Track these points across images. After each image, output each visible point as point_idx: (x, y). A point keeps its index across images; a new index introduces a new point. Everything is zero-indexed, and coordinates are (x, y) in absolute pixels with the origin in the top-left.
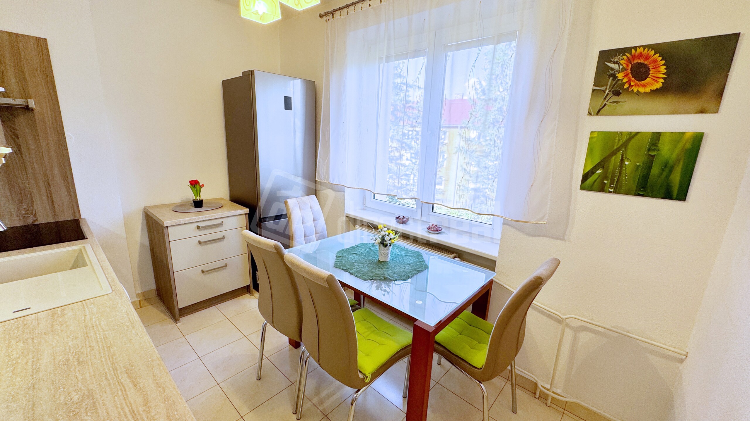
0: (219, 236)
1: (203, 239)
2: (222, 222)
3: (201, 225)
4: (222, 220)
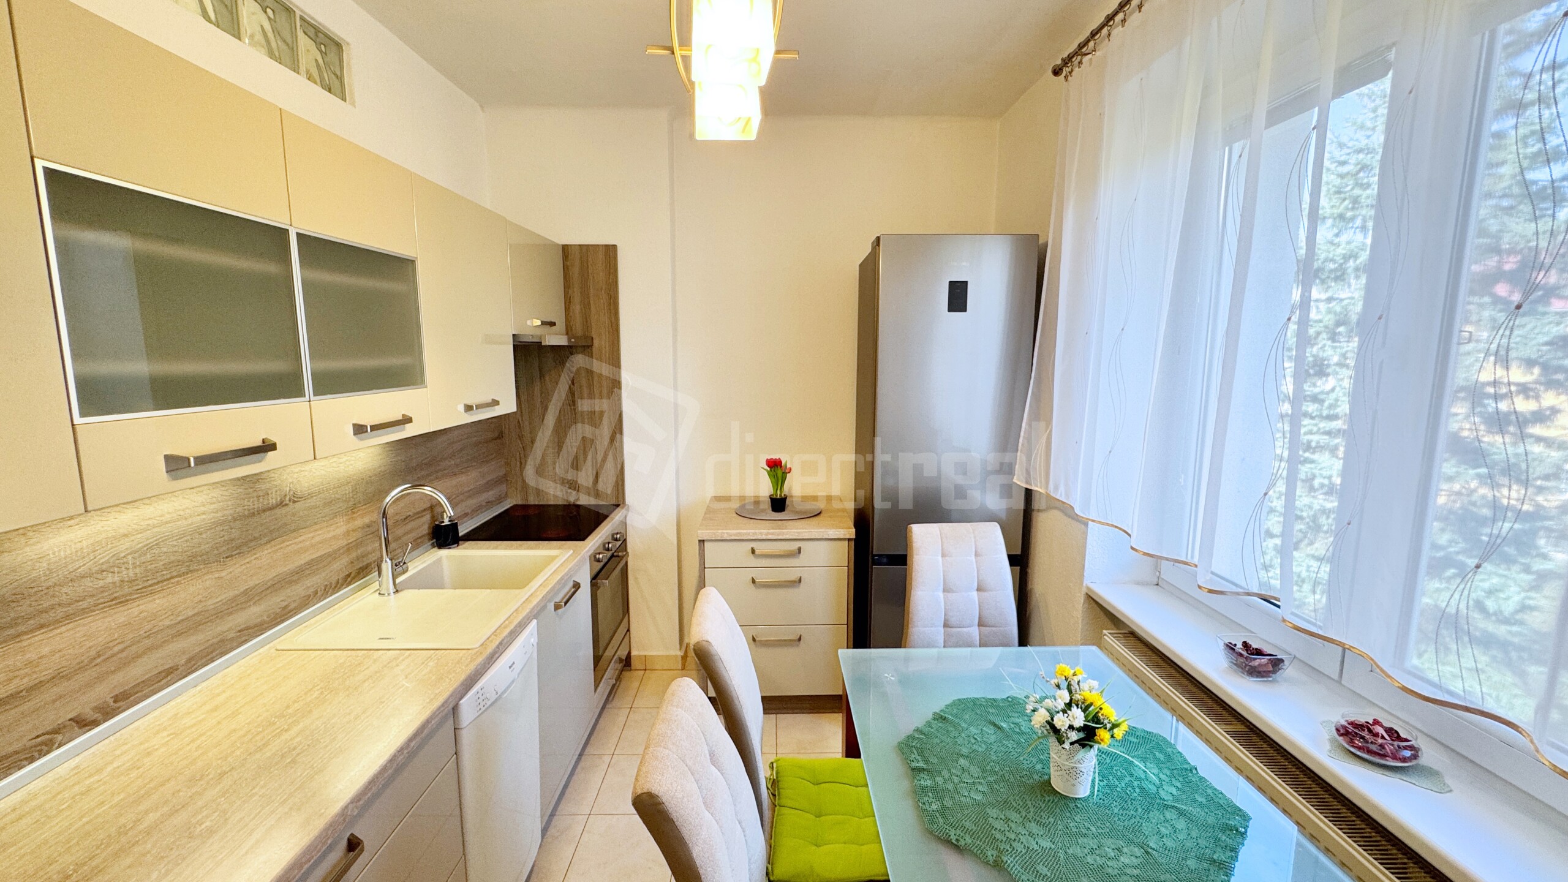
0: (792, 575)
1: (763, 576)
2: (799, 550)
3: (760, 548)
4: (797, 545)
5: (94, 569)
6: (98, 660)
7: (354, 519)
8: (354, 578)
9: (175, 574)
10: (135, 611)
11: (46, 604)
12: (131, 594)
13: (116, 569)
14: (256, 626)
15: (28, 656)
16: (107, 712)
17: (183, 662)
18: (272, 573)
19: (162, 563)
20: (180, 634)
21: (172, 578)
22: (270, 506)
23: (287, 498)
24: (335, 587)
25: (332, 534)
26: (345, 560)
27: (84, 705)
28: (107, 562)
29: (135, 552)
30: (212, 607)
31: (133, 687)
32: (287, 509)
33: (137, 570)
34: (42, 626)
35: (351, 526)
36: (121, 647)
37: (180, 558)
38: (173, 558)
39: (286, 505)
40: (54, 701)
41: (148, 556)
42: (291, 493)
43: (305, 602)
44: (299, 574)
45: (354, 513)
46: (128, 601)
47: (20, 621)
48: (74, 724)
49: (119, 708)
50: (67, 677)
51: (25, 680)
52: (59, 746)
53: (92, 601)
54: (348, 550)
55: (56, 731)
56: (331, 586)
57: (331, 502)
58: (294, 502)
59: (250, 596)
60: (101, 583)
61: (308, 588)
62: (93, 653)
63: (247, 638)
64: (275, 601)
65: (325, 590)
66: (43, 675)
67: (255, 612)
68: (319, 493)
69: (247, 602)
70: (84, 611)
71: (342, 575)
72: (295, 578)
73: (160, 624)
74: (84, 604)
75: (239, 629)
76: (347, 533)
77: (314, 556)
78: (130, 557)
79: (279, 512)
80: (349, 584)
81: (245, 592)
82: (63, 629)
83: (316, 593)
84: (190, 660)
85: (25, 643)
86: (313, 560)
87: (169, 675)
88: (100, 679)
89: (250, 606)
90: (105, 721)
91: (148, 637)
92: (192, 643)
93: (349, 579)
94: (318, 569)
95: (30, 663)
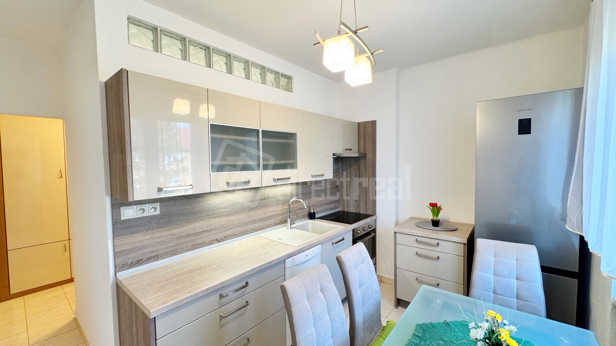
0: (435, 254)
1: (420, 251)
2: (438, 244)
3: (419, 239)
4: (437, 241)
5: (223, 207)
6: (222, 228)
7: (284, 206)
8: (282, 223)
9: (239, 212)
10: (230, 219)
11: (214, 213)
12: (229, 214)
13: (227, 208)
14: (256, 229)
15: (210, 223)
16: (222, 240)
17: (238, 233)
18: (260, 217)
19: (236, 209)
20: (239, 226)
21: (238, 212)
22: (262, 199)
23: (266, 198)
24: (277, 224)
25: (277, 209)
26: (281, 217)
27: (219, 236)
28: (226, 206)
29: (232, 205)
30: (246, 222)
31: (228, 236)
32: (266, 200)
33: (231, 209)
34: (213, 217)
35: (283, 208)
36: (226, 226)
37: (240, 208)
38: (239, 208)
39: (266, 199)
40: (214, 234)
41: (234, 206)
42: (267, 196)
43: (269, 226)
44: (267, 218)
45: (284, 204)
46: (229, 216)
47: (210, 215)
48: (216, 240)
49: (225, 240)
50: (217, 230)
51: (209, 228)
52: (213, 244)
53: (222, 214)
54: (282, 215)
55: (213, 241)
56: (276, 224)
57: (278, 200)
58: (268, 199)
59: (255, 221)
60: (224, 211)
61: (270, 222)
62: (221, 226)
63: (253, 232)
64: (261, 224)
65: (274, 224)
66: (213, 228)
67: (256, 226)
68: (275, 197)
69: (254, 222)
70: (220, 216)
71: (280, 221)
72: (267, 219)
73: (235, 223)
74: (220, 214)
75: (251, 229)
76: (282, 210)
77: (272, 214)
78: (230, 206)
79: (264, 201)
80: (281, 224)
81: (254, 220)
82: (217, 219)
83: (272, 224)
84: (240, 233)
85: (210, 220)
86: (272, 215)
87: (235, 235)
88: (222, 232)
89: (254, 224)
90: (222, 242)
91: (232, 225)
92: (241, 229)
93: (281, 223)
94: (273, 218)
95: (210, 224)
